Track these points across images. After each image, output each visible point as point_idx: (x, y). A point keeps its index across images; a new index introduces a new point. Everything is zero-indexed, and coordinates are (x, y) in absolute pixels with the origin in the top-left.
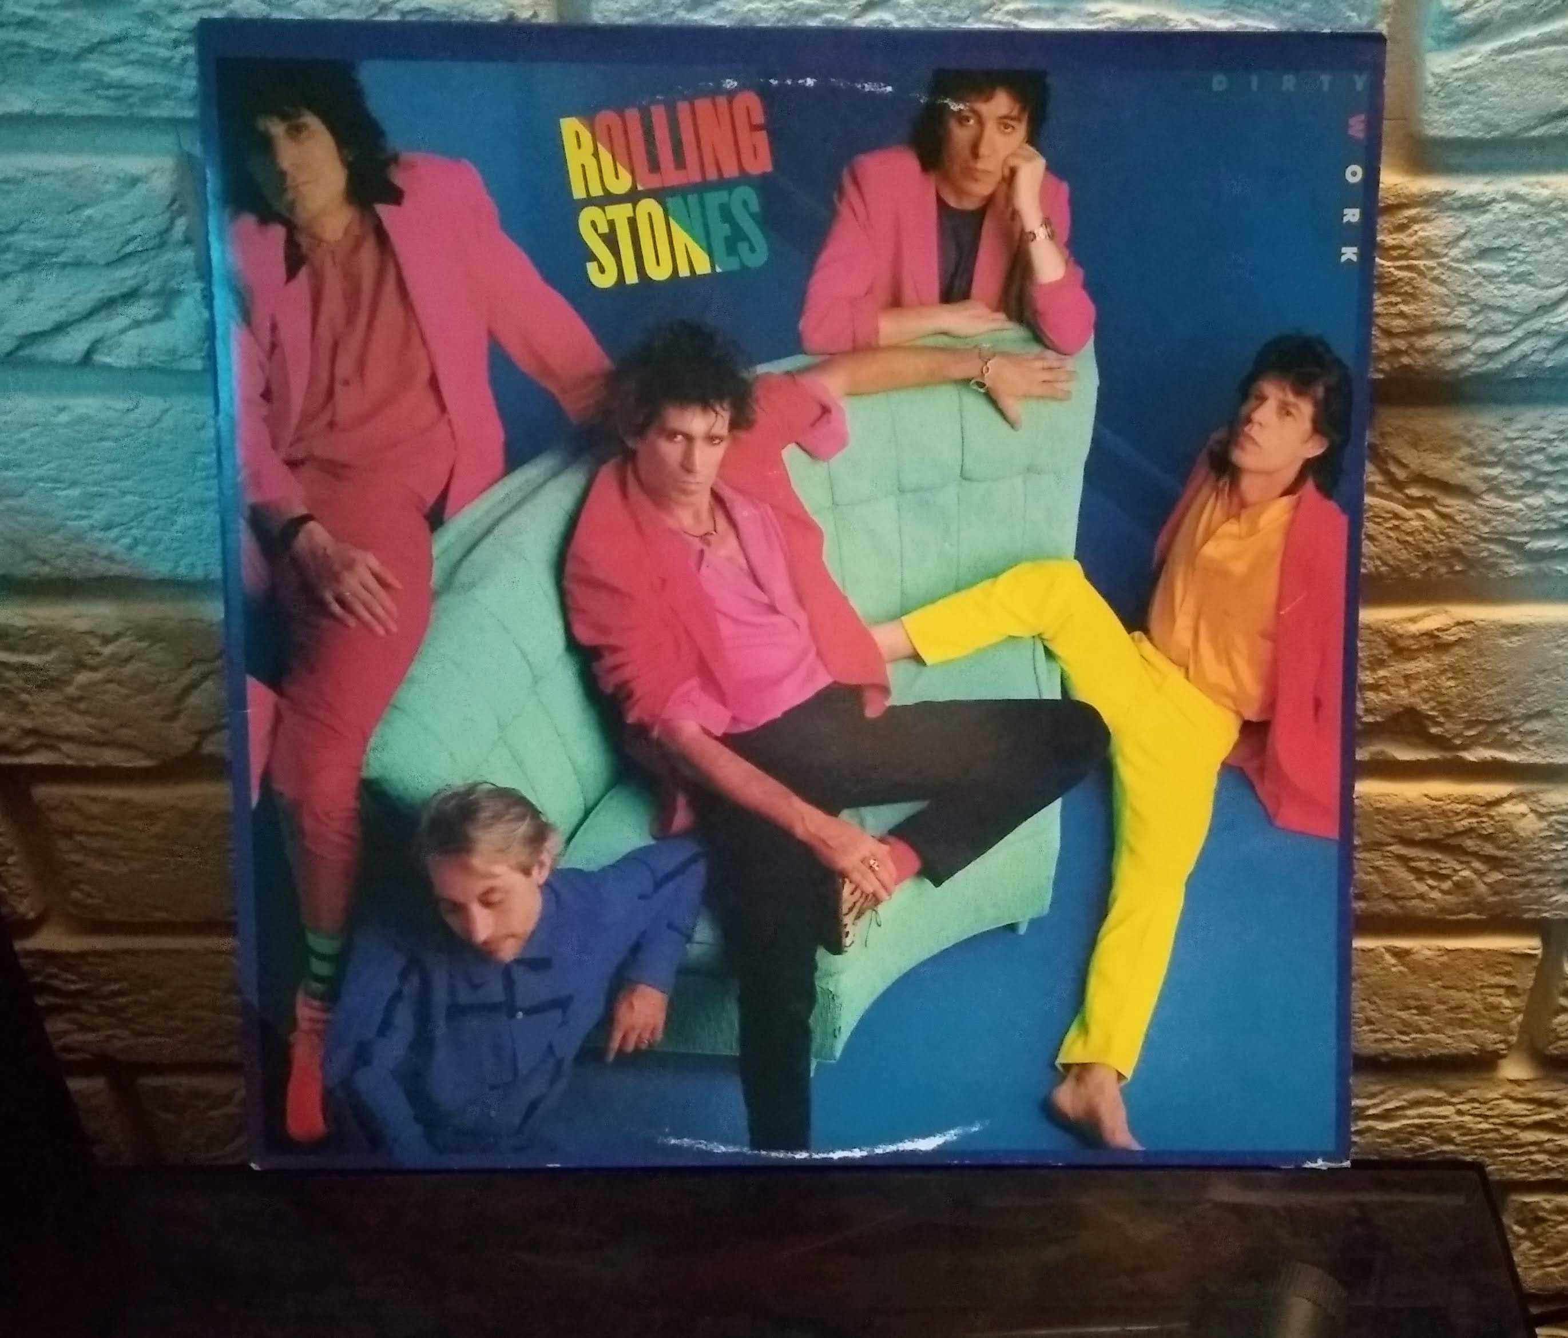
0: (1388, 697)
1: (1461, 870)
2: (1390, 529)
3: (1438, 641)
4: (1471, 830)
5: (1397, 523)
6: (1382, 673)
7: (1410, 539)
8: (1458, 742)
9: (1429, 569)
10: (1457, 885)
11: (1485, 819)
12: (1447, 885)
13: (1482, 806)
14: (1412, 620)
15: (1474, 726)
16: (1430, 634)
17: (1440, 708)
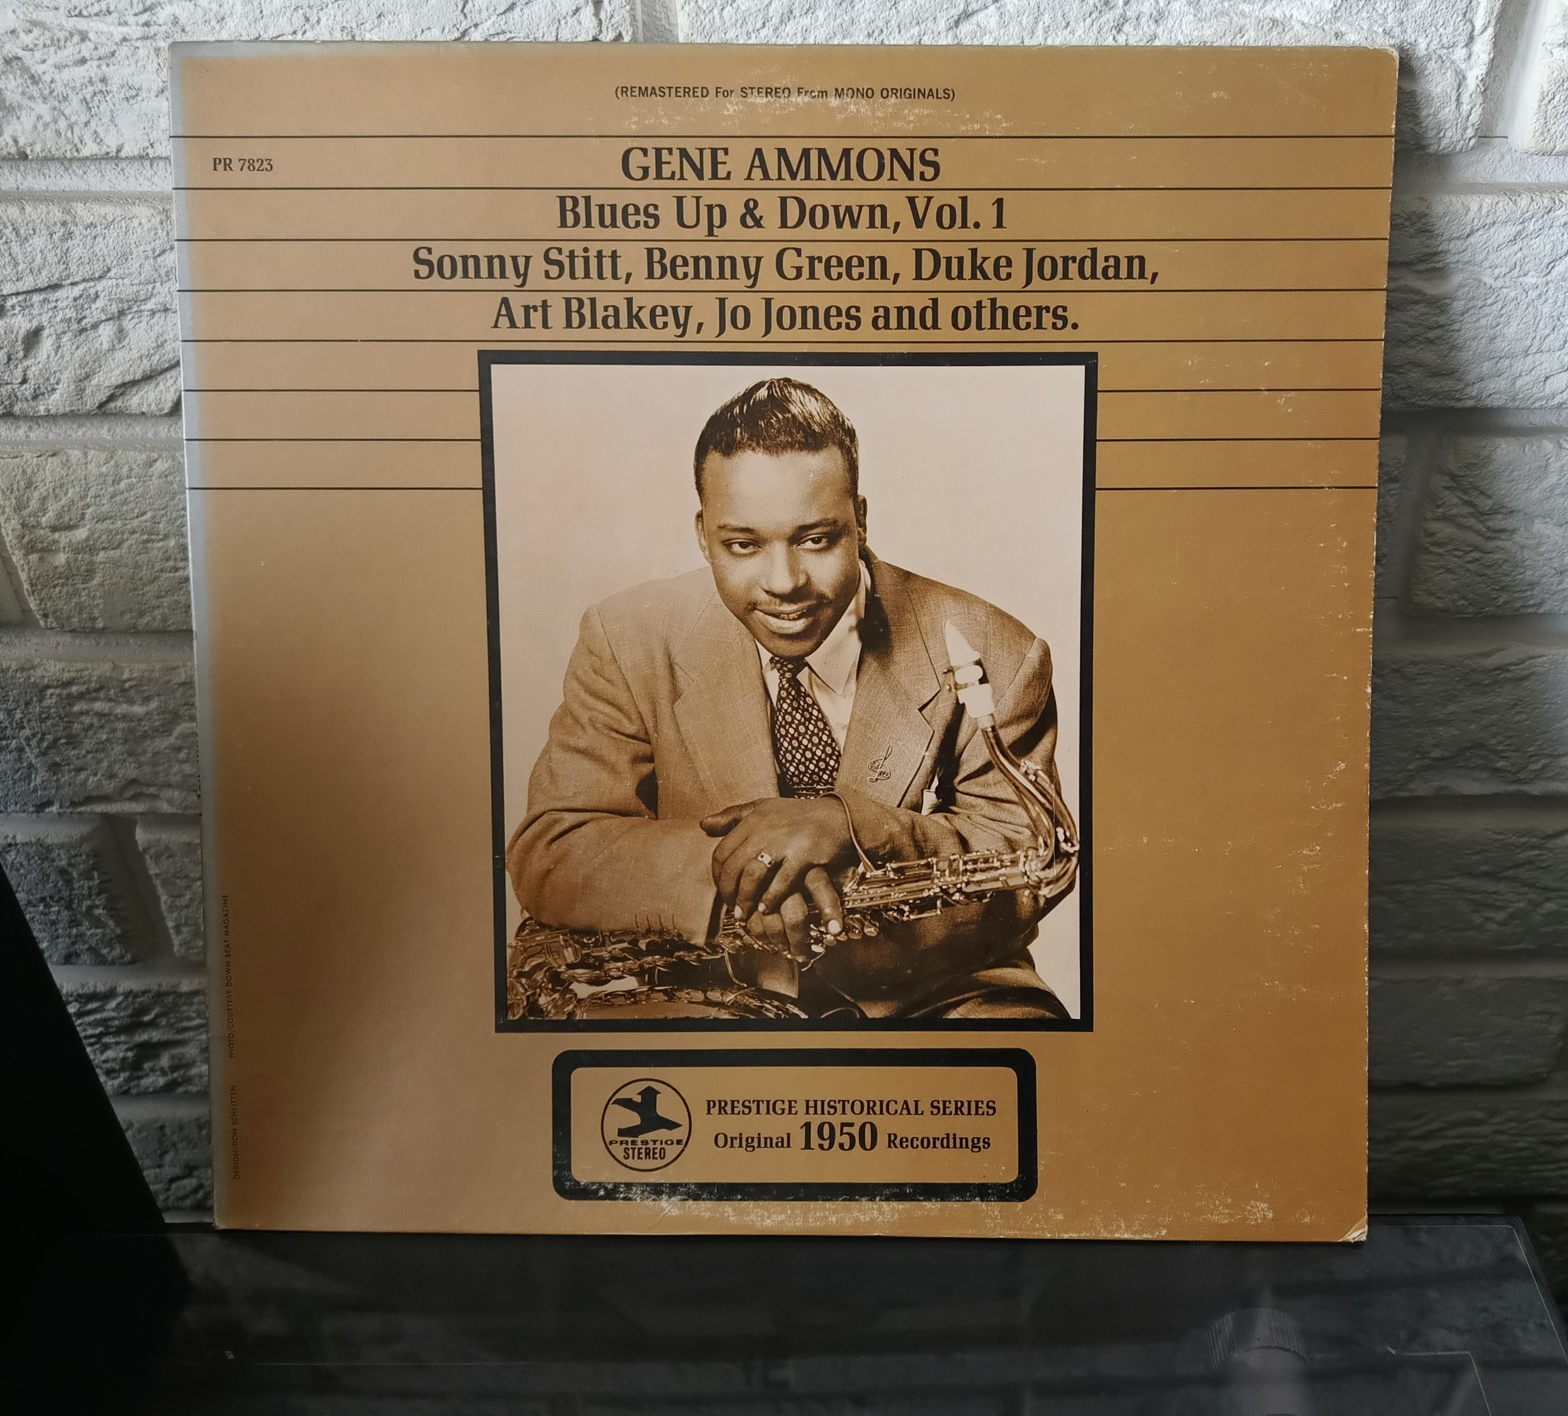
0: (1458, 733)
1: (1518, 901)
2: (1469, 562)
3: (1509, 675)
4: (1529, 862)
5: (1476, 555)
6: (1452, 708)
7: (1489, 572)
8: (1522, 776)
9: (1506, 603)
10: (1512, 916)
11: (1544, 852)
12: (1500, 916)
13: (1543, 839)
14: (1486, 655)
15: (1538, 761)
16: (1502, 668)
17: (1508, 742)
